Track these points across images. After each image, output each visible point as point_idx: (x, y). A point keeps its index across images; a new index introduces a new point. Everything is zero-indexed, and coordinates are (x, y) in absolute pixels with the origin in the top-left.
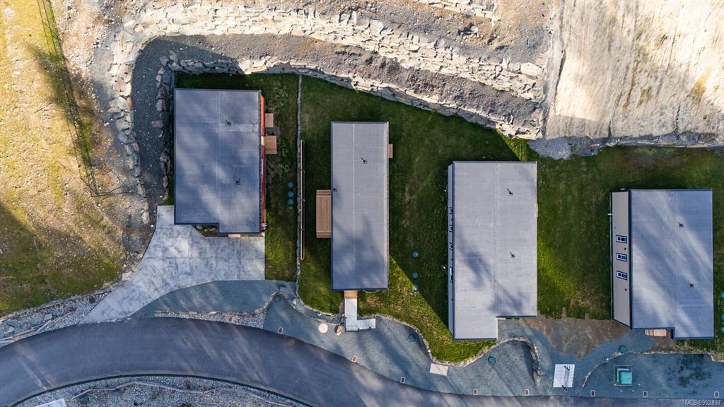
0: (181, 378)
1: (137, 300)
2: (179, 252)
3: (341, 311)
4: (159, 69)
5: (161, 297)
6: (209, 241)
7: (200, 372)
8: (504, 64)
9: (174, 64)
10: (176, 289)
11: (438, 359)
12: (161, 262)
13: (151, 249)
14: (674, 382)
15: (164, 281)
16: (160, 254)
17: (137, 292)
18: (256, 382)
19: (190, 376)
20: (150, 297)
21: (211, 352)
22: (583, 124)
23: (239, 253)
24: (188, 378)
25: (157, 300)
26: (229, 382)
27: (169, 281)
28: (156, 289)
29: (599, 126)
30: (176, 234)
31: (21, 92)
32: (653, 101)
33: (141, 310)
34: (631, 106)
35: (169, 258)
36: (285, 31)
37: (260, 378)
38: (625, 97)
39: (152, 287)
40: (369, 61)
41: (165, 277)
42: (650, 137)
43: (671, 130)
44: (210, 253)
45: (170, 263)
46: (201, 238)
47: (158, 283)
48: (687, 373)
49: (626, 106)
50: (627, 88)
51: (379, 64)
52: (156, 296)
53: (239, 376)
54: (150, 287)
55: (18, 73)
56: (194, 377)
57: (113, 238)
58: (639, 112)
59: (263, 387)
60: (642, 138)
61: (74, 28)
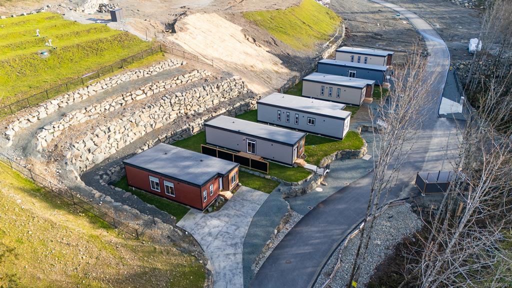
0: (320, 277)
1: (233, 277)
2: (218, 227)
4: (99, 182)
5: (243, 254)
6: (223, 210)
7: (321, 262)
9: (105, 176)
10: (243, 240)
11: (359, 149)
12: (216, 241)
13: (202, 243)
15: (231, 245)
16: (210, 239)
17: (228, 272)
18: (343, 233)
19: (321, 271)
20: (238, 264)
21: (307, 249)
23: (243, 199)
24: (322, 272)
25: (243, 259)
26: (337, 248)
27: (234, 242)
28: (235, 254)
30: (204, 224)
31: (31, 209)
33: (244, 279)
35: (217, 235)
36: (143, 133)
37: (342, 229)
38: (265, 81)
39: (231, 257)
40: (188, 117)
41: (229, 243)
43: (286, 81)
44: (232, 212)
45: (221, 235)
46: (218, 213)
47: (231, 251)
49: (269, 83)
51: (192, 116)
52: (240, 257)
53: (334, 241)
54: (229, 258)
56: (323, 268)
57: (174, 255)
58: (273, 82)
59: (349, 231)
61: (37, 172)
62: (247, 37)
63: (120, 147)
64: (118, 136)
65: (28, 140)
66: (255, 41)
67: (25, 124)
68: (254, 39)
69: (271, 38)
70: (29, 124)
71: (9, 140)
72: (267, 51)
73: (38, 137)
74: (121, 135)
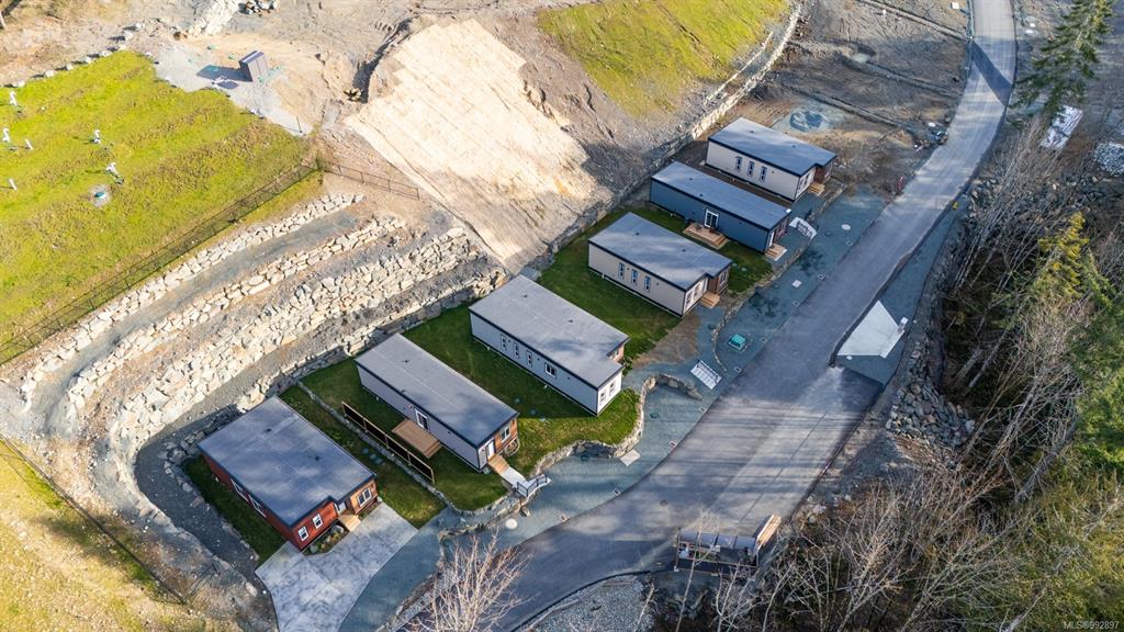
3: (507, 487)
4: (163, 465)
6: (335, 550)
8: (436, 241)
9: (176, 452)
11: (617, 443)
13: (282, 614)
14: (768, 319)
16: (295, 610)
22: (526, 252)
23: (373, 535)
27: (327, 622)
29: (537, 246)
31: (37, 550)
32: (547, 213)
34: (540, 223)
36: (258, 356)
38: (529, 220)
40: (345, 322)
41: (319, 622)
42: (570, 228)
43: (576, 217)
44: (346, 560)
46: (325, 557)
48: (765, 309)
49: (536, 224)
50: (525, 215)
51: (353, 319)
55: (24, 534)
58: (547, 222)
60: (567, 231)
61: (61, 465)
62: (530, 88)
63: (212, 389)
64: (208, 373)
65: (55, 398)
66: (544, 99)
67: (53, 365)
68: (543, 93)
69: (585, 86)
70: (61, 364)
71: (26, 401)
72: (562, 128)
73: (70, 393)
74: (214, 370)
